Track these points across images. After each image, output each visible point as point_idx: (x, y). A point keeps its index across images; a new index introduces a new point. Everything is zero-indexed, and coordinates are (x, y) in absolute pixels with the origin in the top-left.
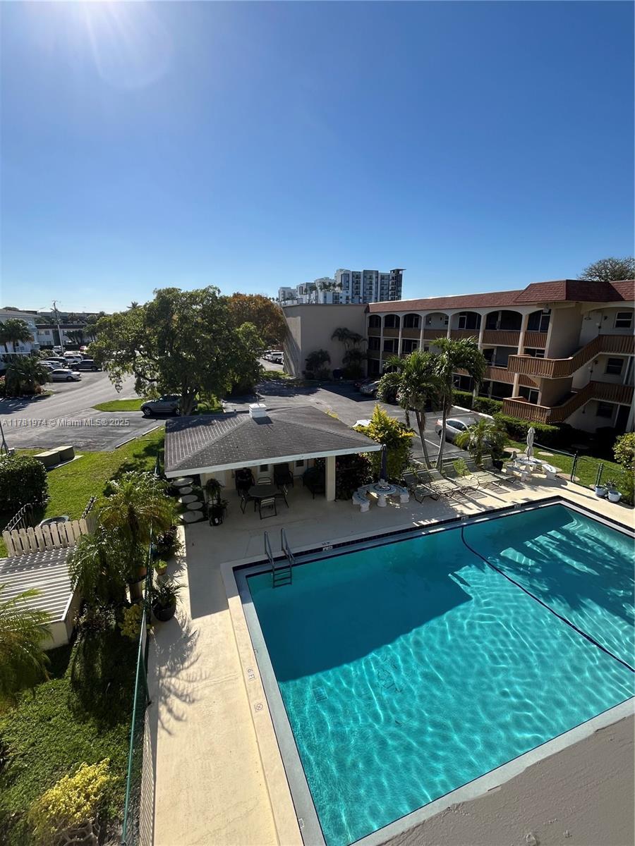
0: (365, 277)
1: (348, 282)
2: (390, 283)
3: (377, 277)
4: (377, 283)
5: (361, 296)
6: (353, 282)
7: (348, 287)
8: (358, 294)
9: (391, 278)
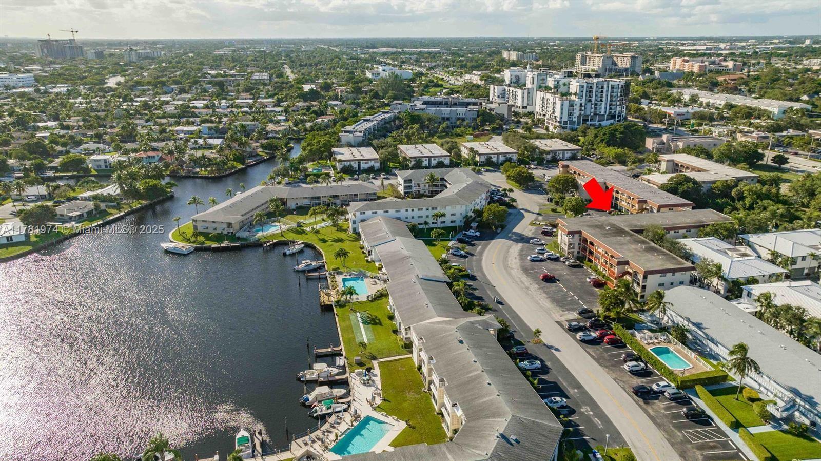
0: (597, 87)
1: (582, 92)
2: (619, 91)
3: (608, 87)
4: (607, 91)
5: (593, 102)
6: (587, 92)
7: (582, 96)
8: (590, 101)
9: (620, 87)
